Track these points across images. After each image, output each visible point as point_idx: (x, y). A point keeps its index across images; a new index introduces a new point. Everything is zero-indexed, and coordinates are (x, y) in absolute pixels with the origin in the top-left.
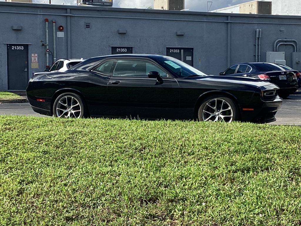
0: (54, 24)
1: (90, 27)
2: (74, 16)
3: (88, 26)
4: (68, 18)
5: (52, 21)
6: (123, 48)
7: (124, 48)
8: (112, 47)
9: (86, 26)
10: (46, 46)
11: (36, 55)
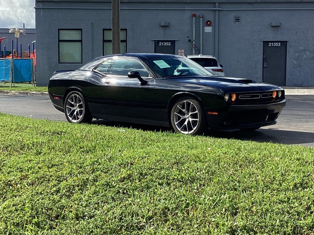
0: (201, 19)
1: (240, 20)
2: (223, 10)
3: (237, 20)
4: (216, 13)
5: (200, 16)
6: (276, 42)
7: (278, 42)
8: (263, 41)
9: (236, 19)
10: (193, 41)
11: (183, 51)
